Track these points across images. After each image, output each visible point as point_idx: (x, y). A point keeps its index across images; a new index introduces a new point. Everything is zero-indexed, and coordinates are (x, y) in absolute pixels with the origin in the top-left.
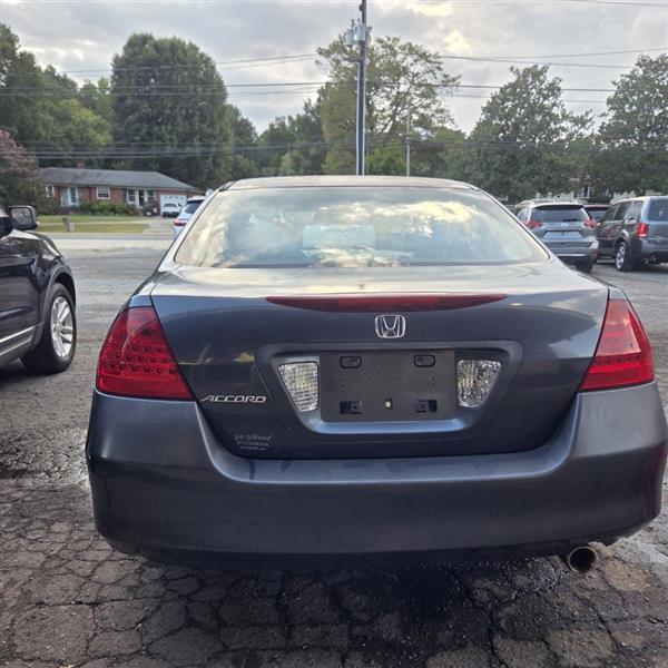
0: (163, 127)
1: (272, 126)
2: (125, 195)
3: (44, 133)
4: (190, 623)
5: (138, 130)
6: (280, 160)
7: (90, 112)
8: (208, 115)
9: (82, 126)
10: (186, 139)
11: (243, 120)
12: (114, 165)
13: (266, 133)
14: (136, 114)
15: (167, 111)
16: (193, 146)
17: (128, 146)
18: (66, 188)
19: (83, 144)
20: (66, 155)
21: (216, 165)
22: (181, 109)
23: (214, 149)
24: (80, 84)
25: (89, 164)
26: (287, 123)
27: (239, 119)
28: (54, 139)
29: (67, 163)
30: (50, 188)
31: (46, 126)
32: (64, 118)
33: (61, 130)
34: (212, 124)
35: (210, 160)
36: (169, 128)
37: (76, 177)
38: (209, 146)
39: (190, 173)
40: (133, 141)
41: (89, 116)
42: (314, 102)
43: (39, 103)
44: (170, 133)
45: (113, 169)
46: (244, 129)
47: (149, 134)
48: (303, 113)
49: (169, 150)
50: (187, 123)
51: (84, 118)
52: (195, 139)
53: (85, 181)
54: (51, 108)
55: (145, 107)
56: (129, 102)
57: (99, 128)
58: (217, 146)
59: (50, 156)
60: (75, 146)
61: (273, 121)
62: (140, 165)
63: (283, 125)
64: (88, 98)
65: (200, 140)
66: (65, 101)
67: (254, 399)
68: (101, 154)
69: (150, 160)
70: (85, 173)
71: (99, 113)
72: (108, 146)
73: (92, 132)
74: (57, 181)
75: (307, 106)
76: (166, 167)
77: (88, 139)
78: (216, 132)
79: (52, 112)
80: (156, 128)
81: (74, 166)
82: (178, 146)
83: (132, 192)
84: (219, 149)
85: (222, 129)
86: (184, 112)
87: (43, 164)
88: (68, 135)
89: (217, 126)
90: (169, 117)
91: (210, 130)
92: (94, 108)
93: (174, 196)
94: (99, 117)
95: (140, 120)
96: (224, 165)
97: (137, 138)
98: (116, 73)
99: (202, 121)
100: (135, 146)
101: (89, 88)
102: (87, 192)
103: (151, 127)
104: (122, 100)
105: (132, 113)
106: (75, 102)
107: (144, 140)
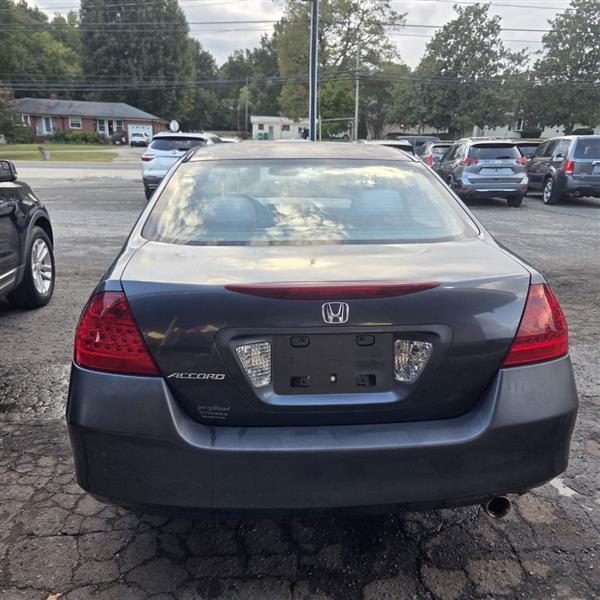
0: (129, 61)
1: (231, 58)
2: (95, 125)
3: (18, 64)
4: (161, 553)
5: (105, 63)
6: (238, 92)
7: (61, 45)
8: (172, 49)
9: (54, 58)
10: (151, 72)
11: (204, 53)
12: (84, 96)
13: (225, 65)
14: (104, 48)
15: (133, 45)
16: (158, 80)
17: (98, 79)
18: (40, 117)
19: (55, 76)
20: (42, 85)
21: (179, 97)
22: (146, 43)
23: (177, 82)
24: (51, 18)
25: (61, 95)
26: (245, 56)
27: (201, 52)
28: (28, 71)
29: (41, 94)
30: (26, 118)
31: (20, 58)
32: (36, 50)
33: (35, 62)
34: (175, 58)
35: (174, 92)
36: (135, 61)
37: (49, 107)
38: (172, 80)
39: (156, 104)
40: (102, 73)
41: (60, 49)
42: (270, 37)
43: (13, 36)
44: (136, 66)
45: (84, 100)
46: (205, 61)
47: (117, 66)
48: (260, 46)
49: (135, 84)
50: (151, 56)
51: (55, 50)
52: (160, 72)
53: (58, 111)
54: (25, 41)
55: (112, 41)
56: (97, 35)
57: (69, 60)
58: (180, 79)
59: (24, 86)
60: (48, 79)
61: (231, 53)
62: (109, 97)
63: (241, 58)
64: (59, 30)
65: (164, 73)
66: (37, 34)
67: (215, 377)
68: (72, 85)
69: (118, 92)
70: (59, 104)
71: (70, 46)
72: (77, 78)
73: (62, 64)
74: (32, 110)
75: (263, 40)
76: (133, 99)
77: (61, 72)
78: (179, 65)
79: (24, 44)
80: (123, 61)
81: (47, 96)
82: (144, 79)
83: (102, 122)
84: (182, 83)
85: (184, 63)
86: (149, 46)
87: (18, 95)
88: (41, 67)
89: (180, 59)
90: (135, 50)
91: (173, 63)
92: (64, 41)
93: (140, 126)
94: (69, 49)
95: (108, 53)
96: (187, 97)
97: (105, 71)
98: (83, 8)
99: (166, 55)
100: (103, 79)
101: (59, 21)
102: (60, 121)
103: (118, 60)
104: (91, 34)
105: (100, 45)
106: (46, 35)
107: (111, 72)
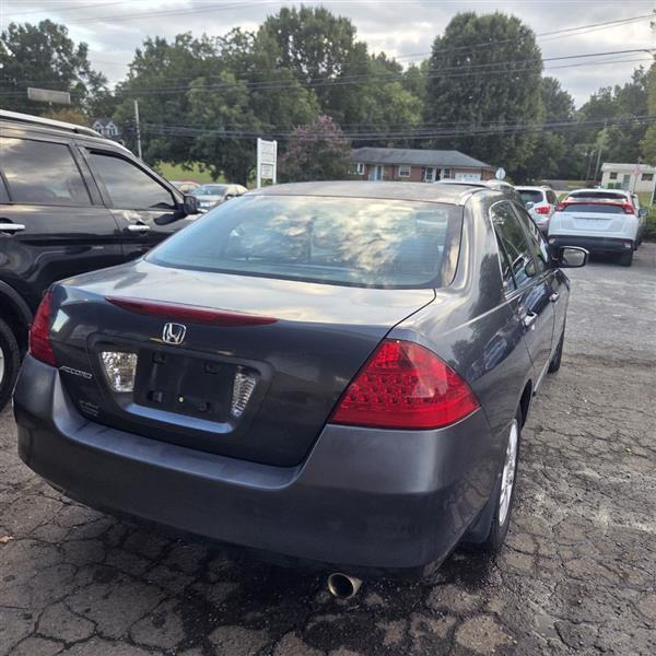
0: (470, 106)
1: (593, 98)
2: (423, 173)
3: (365, 115)
5: (446, 110)
6: (596, 136)
7: (408, 94)
8: (519, 91)
9: (400, 107)
10: (492, 116)
11: (561, 93)
12: (423, 145)
13: (585, 106)
14: (448, 93)
15: (477, 90)
16: (497, 124)
17: (434, 126)
18: (374, 166)
19: (398, 125)
20: (383, 135)
21: (519, 142)
22: (493, 85)
23: (518, 127)
24: (406, 68)
25: (400, 144)
26: (613, 95)
27: (557, 92)
28: (374, 121)
29: (382, 143)
30: (361, 166)
31: (369, 110)
32: (385, 100)
33: (381, 112)
34: (521, 101)
35: (513, 138)
36: (477, 106)
37: (384, 156)
38: (514, 123)
39: (490, 151)
40: (440, 120)
41: (407, 97)
42: (647, 68)
43: (366, 88)
44: (477, 111)
45: (421, 148)
46: (562, 102)
47: (456, 113)
48: (632, 81)
49: (473, 129)
50: (495, 100)
51: (402, 100)
52: (500, 117)
53: (390, 160)
55: (457, 88)
56: (441, 82)
57: (413, 108)
58: (522, 123)
59: (368, 136)
60: (391, 127)
61: (595, 91)
62: (444, 145)
63: (607, 96)
64: (409, 82)
65: (506, 117)
66: (389, 84)
67: (86, 375)
68: (412, 134)
69: (452, 139)
70: (392, 153)
71: (418, 95)
72: (418, 126)
73: (407, 112)
74: (368, 159)
75: (636, 74)
76: (467, 146)
77: (404, 121)
78: (523, 109)
79: (376, 96)
80: (464, 107)
81: (386, 146)
82: (483, 125)
83: (430, 170)
84: (525, 127)
85: (531, 105)
86: (494, 89)
87: (355, 145)
88: (387, 117)
89: (527, 103)
90: (477, 96)
91: (517, 106)
92: (414, 90)
93: (468, 175)
94: (416, 98)
95: (450, 100)
96: (526, 143)
97: (444, 118)
98: (435, 54)
99: (511, 98)
100: (441, 126)
101: (413, 70)
102: (391, 170)
103: (459, 106)
104: (436, 81)
105: (444, 93)
106: (397, 85)
107: (450, 119)
